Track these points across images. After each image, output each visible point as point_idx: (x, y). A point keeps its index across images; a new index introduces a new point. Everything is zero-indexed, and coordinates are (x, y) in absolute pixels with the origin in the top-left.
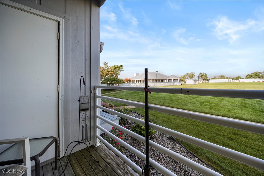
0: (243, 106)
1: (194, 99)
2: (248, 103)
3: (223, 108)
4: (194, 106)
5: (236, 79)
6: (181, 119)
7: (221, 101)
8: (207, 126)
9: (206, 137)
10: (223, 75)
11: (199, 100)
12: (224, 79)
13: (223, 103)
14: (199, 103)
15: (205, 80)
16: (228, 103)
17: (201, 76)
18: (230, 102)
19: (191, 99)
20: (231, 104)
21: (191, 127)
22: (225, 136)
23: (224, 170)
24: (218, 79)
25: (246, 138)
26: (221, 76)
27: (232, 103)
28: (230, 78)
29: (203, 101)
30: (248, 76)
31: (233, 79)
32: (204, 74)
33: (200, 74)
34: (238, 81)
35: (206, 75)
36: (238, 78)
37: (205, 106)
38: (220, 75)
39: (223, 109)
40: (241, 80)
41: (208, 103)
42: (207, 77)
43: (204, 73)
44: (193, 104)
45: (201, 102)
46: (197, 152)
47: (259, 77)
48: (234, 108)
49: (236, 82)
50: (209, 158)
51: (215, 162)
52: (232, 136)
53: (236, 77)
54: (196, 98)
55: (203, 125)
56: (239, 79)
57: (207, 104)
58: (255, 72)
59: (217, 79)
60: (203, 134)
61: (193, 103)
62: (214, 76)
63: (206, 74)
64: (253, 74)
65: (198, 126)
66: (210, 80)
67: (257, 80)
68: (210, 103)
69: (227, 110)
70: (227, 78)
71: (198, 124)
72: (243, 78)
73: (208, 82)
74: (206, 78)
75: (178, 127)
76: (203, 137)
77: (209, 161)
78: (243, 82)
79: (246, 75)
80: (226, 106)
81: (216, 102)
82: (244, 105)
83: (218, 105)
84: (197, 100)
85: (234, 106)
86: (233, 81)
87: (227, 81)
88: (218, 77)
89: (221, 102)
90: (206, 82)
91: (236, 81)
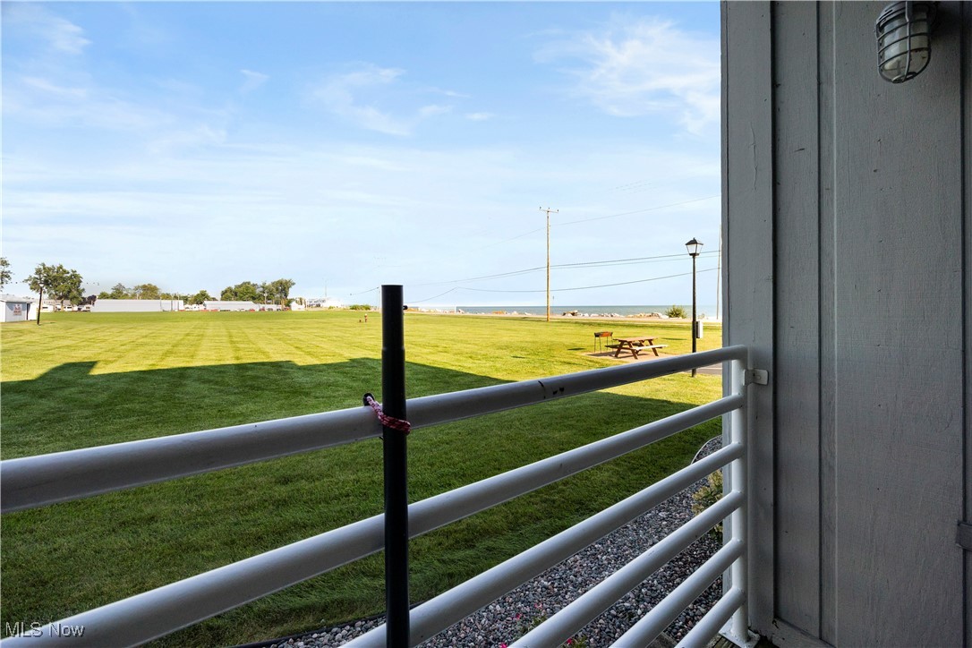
0: (251, 386)
1: (43, 401)
2: (258, 374)
3: (200, 408)
4: (66, 433)
5: (195, 300)
6: (31, 531)
7: (181, 385)
8: (190, 501)
9: (215, 543)
10: (154, 284)
11: (76, 396)
12: (158, 298)
13: (188, 389)
14: (87, 413)
15: (67, 302)
16: (207, 385)
17: (46, 283)
18: (209, 381)
19: (25, 405)
20: (216, 387)
21: (121, 540)
22: (266, 504)
23: (324, 610)
24: (134, 296)
25: (311, 479)
26: (145, 288)
27: (217, 383)
28: (176, 298)
29: (102, 397)
30: (229, 294)
31: (186, 299)
32: (65, 272)
33: (38, 272)
34: (201, 307)
35: (75, 280)
36: (201, 298)
37: (127, 417)
38: (141, 284)
39: (202, 412)
40: (209, 305)
41: (132, 401)
42: (81, 287)
43: (64, 268)
44: (59, 427)
45: (97, 406)
46: (219, 628)
47: (253, 299)
48: (232, 398)
49: (197, 309)
50: (267, 612)
51: (292, 610)
52: (282, 491)
53: (196, 294)
54: (58, 393)
55: (173, 502)
56: (206, 302)
57: (129, 410)
58: (244, 283)
59: (126, 296)
60: (197, 537)
61: (50, 422)
62: (115, 285)
63: (76, 276)
64: (240, 286)
65: (152, 519)
66: (97, 301)
67: (249, 305)
68: (142, 399)
69: (215, 411)
70: (167, 297)
71: (149, 510)
72: (214, 299)
73: (84, 308)
74: (75, 293)
75: (44, 583)
76: (204, 553)
77: (275, 622)
78: (216, 310)
79: (224, 289)
80: (204, 397)
81: (162, 393)
82: (249, 383)
83: (177, 401)
84: (66, 400)
85: (228, 393)
86: (187, 306)
87: (166, 305)
88: (133, 292)
89: (180, 389)
90: (76, 308)
91: (195, 307)
